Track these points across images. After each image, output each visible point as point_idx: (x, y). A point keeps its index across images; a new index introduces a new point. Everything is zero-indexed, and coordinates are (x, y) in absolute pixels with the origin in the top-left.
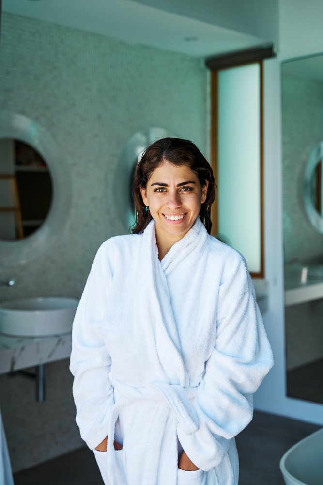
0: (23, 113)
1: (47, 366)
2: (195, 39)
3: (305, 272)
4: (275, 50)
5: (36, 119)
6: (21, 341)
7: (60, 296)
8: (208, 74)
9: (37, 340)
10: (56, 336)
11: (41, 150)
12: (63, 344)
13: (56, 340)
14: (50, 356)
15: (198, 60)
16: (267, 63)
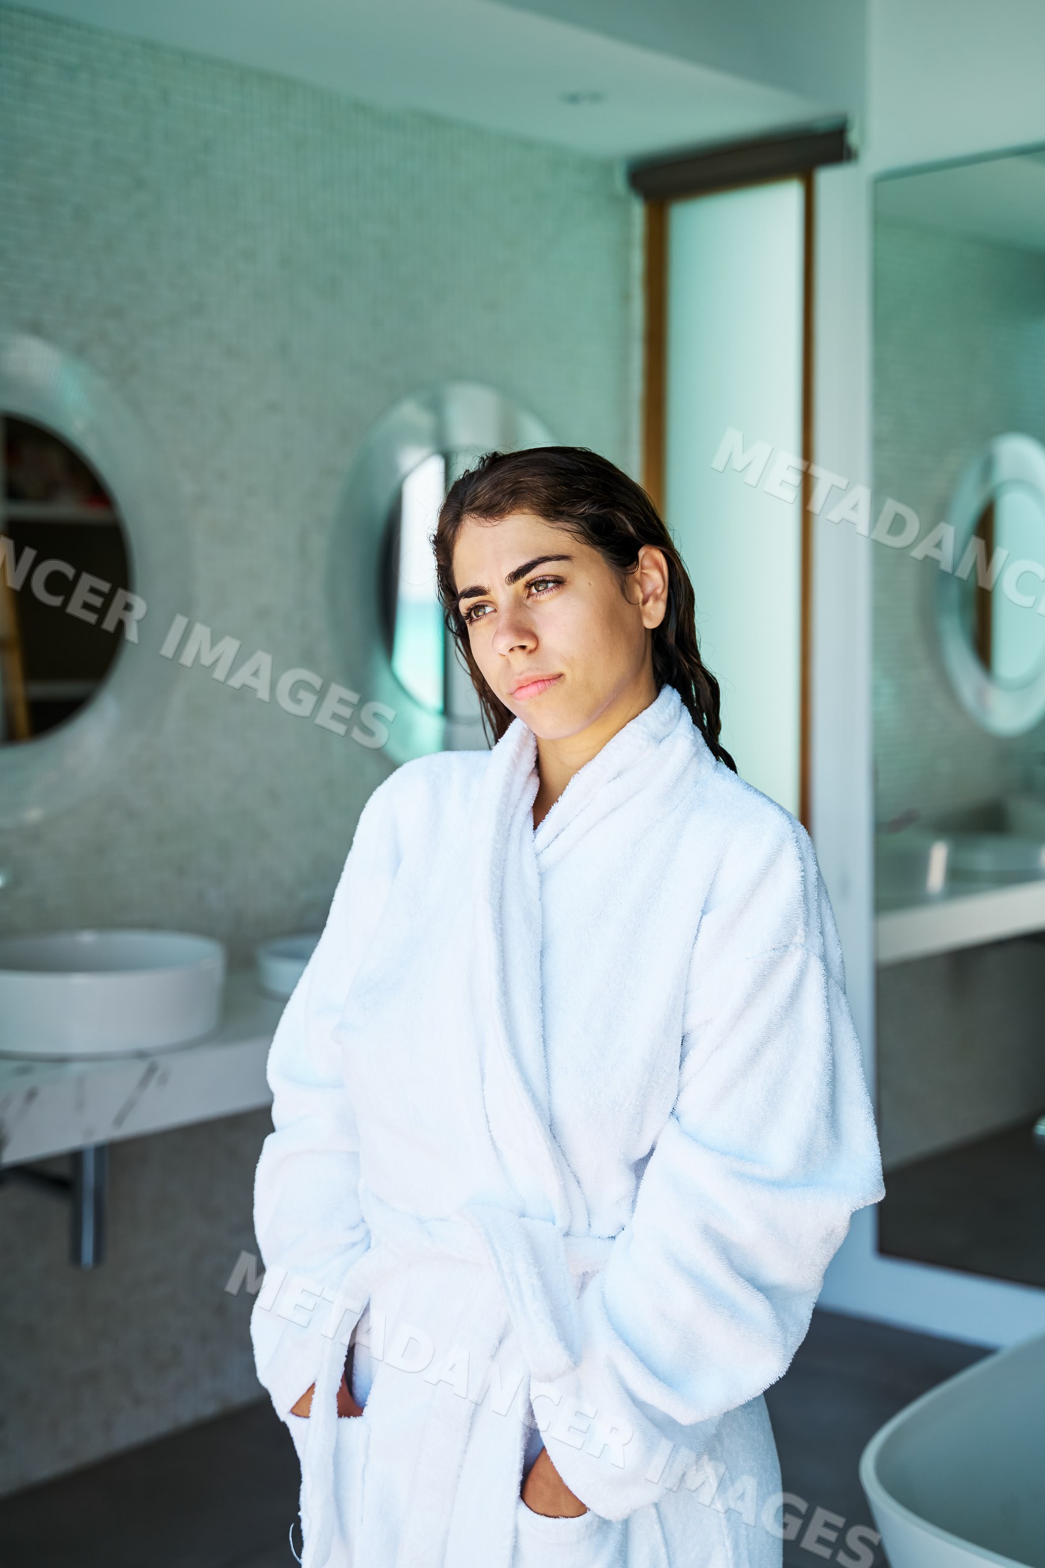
0: (36, 329)
1: (108, 1152)
2: (596, 97)
3: (939, 856)
4: (853, 138)
5: (79, 351)
6: (24, 1071)
7: (153, 926)
8: (638, 211)
9: (76, 1068)
10: (141, 1055)
11: (92, 449)
12: (163, 1080)
13: (140, 1068)
14: (119, 1120)
15: (605, 167)
16: (828, 179)
